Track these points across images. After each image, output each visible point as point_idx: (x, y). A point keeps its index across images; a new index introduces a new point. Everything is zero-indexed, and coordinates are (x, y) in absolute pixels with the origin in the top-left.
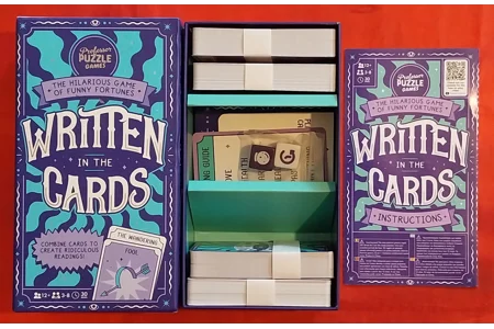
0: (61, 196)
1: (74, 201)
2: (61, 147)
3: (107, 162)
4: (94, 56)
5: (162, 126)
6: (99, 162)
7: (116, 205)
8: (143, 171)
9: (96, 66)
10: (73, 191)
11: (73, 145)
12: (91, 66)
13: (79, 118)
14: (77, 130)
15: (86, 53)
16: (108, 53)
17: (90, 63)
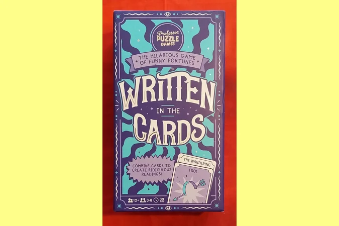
0: (145, 134)
1: (154, 137)
2: (145, 100)
3: (177, 111)
4: (167, 37)
5: (213, 85)
6: (171, 110)
7: (182, 140)
8: (200, 116)
9: (168, 44)
10: (154, 130)
11: (153, 99)
12: (165, 44)
13: (157, 80)
14: (156, 89)
15: (161, 35)
16: (177, 35)
17: (164, 42)
